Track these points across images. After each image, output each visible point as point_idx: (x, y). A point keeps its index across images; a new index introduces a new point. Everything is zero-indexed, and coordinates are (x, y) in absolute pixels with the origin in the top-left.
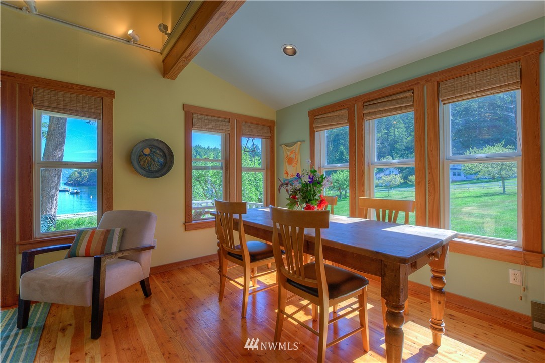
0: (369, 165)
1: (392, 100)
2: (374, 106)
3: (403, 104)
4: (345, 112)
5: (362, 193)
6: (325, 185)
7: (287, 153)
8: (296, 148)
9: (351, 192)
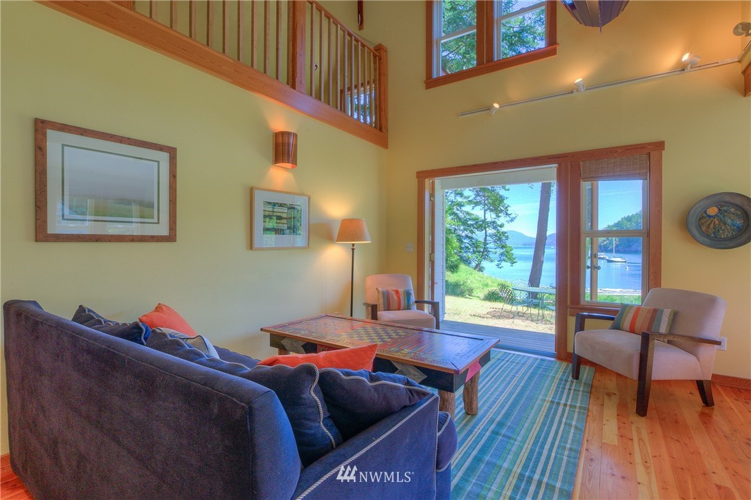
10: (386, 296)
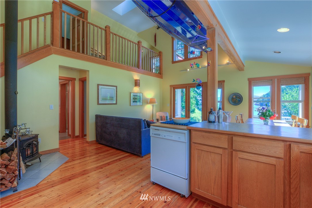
10: (161, 117)
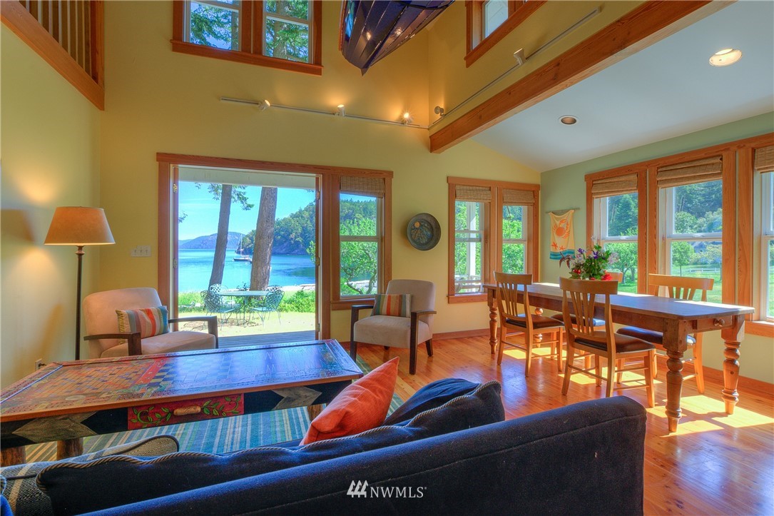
0: (664, 239)
1: (694, 166)
2: (672, 173)
3: (707, 171)
4: (634, 177)
5: (654, 269)
6: (611, 261)
7: (555, 222)
8: (567, 217)
9: (640, 269)
10: (134, 319)
